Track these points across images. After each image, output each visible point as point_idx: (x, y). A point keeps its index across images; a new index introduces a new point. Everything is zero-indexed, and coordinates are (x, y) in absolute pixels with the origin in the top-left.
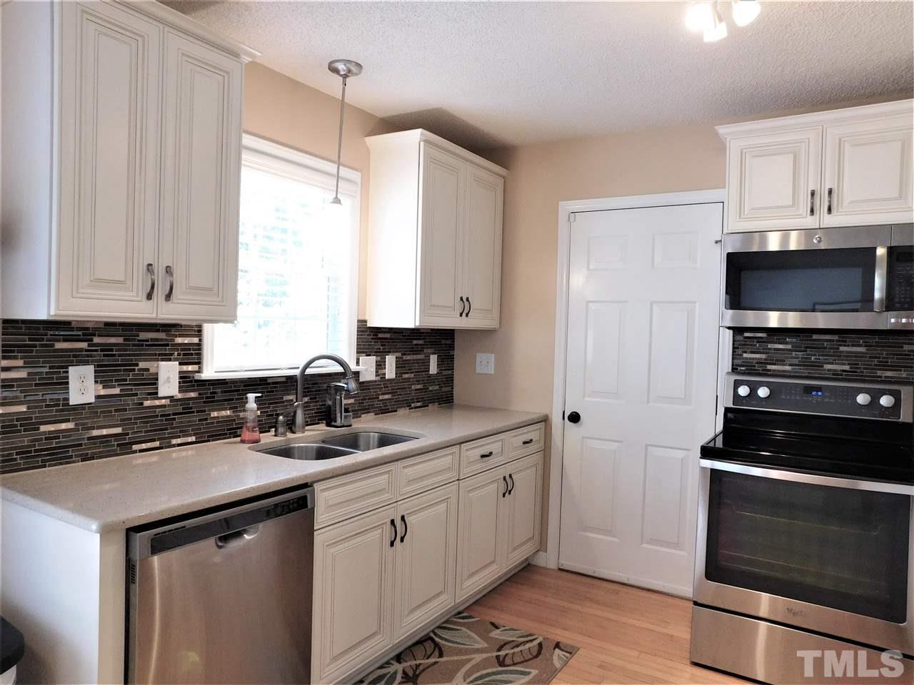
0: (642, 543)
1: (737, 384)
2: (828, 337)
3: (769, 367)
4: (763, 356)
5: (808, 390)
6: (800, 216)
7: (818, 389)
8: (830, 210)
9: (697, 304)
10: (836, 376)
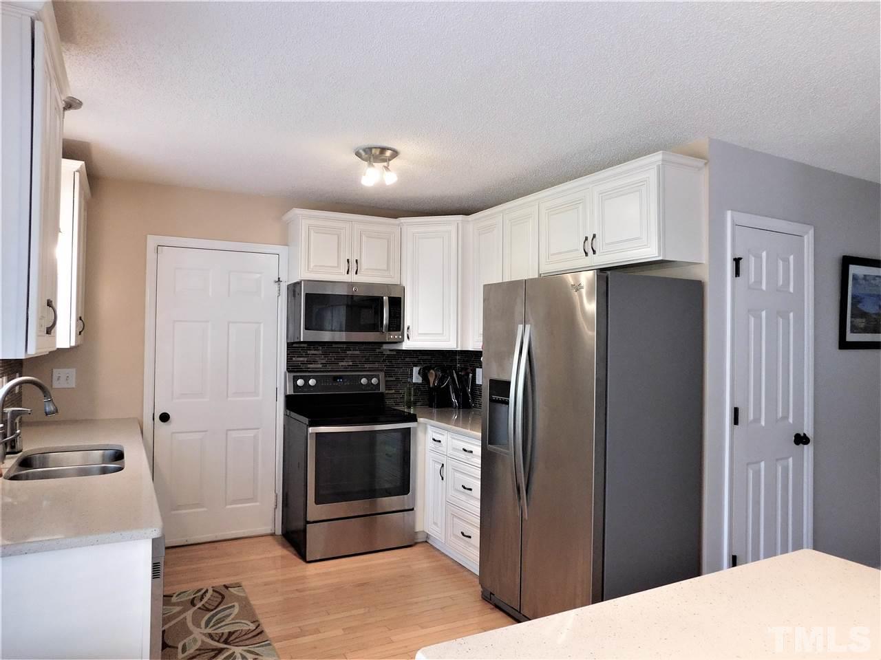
0: (226, 505)
1: (295, 379)
2: (341, 346)
3: (309, 366)
4: (306, 359)
5: (335, 378)
6: (341, 274)
7: (340, 377)
8: (356, 273)
9: (262, 325)
10: (346, 369)
